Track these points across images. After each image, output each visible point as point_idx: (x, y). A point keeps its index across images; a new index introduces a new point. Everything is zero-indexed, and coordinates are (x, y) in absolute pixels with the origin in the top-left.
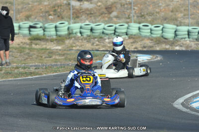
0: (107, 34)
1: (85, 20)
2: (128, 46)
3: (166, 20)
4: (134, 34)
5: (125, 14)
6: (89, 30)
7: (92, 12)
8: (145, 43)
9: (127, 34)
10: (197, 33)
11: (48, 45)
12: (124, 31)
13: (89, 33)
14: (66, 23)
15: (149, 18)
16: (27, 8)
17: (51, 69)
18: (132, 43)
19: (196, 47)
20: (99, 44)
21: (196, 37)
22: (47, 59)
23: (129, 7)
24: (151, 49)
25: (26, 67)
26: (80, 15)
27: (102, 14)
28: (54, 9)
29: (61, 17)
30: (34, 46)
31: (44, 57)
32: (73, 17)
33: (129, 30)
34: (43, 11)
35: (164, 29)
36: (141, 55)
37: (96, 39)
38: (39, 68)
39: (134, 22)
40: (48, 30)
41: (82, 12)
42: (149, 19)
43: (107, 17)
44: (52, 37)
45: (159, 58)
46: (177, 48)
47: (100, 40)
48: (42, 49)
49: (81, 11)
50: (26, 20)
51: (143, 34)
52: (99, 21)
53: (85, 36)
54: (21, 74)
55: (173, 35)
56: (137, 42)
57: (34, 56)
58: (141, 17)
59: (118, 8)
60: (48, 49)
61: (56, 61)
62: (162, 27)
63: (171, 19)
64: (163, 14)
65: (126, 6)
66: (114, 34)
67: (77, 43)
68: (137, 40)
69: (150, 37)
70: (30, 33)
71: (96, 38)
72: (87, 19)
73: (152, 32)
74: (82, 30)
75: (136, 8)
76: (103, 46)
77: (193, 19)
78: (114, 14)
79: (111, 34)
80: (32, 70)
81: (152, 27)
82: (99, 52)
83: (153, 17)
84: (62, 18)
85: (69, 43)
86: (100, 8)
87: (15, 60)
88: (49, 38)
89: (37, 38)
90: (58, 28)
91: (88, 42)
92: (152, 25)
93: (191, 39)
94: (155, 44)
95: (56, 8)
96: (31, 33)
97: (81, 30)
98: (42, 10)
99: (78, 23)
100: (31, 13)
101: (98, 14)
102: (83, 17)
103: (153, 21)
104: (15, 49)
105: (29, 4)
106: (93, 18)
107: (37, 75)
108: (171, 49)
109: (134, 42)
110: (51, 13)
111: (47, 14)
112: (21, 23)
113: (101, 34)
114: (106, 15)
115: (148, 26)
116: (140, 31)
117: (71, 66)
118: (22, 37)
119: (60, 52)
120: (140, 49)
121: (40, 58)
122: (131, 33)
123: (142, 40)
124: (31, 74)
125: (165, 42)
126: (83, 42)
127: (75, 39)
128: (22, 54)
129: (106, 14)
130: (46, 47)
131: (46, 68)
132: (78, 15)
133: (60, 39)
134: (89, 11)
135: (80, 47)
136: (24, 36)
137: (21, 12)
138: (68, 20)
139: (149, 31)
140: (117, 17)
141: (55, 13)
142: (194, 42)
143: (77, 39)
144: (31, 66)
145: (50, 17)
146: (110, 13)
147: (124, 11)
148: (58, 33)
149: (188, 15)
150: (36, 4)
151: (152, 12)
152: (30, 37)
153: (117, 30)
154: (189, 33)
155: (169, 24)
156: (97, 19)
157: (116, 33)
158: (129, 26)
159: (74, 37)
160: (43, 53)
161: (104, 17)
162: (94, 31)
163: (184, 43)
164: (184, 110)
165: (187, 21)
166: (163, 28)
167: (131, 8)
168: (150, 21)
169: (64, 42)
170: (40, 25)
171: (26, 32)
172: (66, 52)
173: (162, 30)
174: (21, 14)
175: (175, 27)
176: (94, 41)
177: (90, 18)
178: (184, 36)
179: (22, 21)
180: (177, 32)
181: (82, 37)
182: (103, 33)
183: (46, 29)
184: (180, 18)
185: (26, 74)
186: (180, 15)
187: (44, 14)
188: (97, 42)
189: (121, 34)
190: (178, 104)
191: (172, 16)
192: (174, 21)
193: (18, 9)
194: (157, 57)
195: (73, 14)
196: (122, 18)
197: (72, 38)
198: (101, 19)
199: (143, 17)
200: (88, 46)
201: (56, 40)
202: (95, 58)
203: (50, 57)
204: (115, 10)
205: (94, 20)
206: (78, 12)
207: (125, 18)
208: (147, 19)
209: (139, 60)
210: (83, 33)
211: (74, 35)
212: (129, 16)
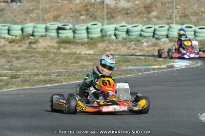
0: (145, 37)
1: (121, 21)
4: (175, 36)
5: (166, 14)
7: (129, 12)
9: (167, 36)
11: (79, 49)
12: (165, 33)
13: (124, 35)
14: (100, 24)
15: (194, 19)
16: (56, 7)
17: (74, 76)
20: (136, 47)
22: (73, 64)
23: (171, 6)
25: (46, 73)
26: (115, 15)
27: (140, 14)
28: (86, 8)
29: (93, 17)
30: (62, 49)
31: (70, 62)
32: (106, 18)
33: (169, 32)
34: (73, 11)
37: (133, 43)
38: (61, 76)
39: (176, 23)
40: (79, 32)
41: (118, 11)
42: (194, 20)
43: (145, 17)
45: (200, 63)
47: (137, 43)
48: (69, 54)
49: (117, 11)
50: (54, 21)
52: (136, 22)
53: (120, 38)
57: (59, 62)
58: (184, 18)
59: (158, 7)
61: (83, 66)
65: (167, 5)
66: (153, 36)
67: (111, 47)
69: (194, 40)
70: (58, 36)
71: (132, 41)
72: (124, 20)
73: (196, 34)
75: (178, 7)
76: (141, 50)
78: (154, 13)
79: (149, 37)
80: (53, 77)
81: (197, 29)
83: (198, 17)
84: (95, 19)
85: (102, 47)
86: (137, 7)
87: (38, 66)
88: (80, 41)
89: (67, 41)
90: (89, 30)
91: (124, 45)
92: (196, 26)
95: (89, 7)
97: (116, 32)
98: (73, 9)
99: (113, 24)
100: (60, 13)
101: (135, 14)
102: (119, 17)
103: (198, 22)
104: (39, 54)
105: (58, 3)
106: (130, 18)
110: (83, 13)
111: (78, 14)
112: (48, 25)
113: (139, 37)
114: (145, 15)
115: (191, 27)
118: (49, 40)
119: (89, 57)
121: (66, 64)
122: (172, 36)
126: (118, 46)
127: (109, 42)
128: (46, 59)
130: (76, 51)
131: (69, 75)
132: (113, 15)
133: (92, 42)
134: (125, 10)
135: (114, 51)
136: (52, 38)
137: (49, 12)
138: (102, 20)
139: (193, 33)
140: (157, 17)
141: (87, 13)
143: (110, 42)
145: (82, 17)
146: (149, 13)
147: (165, 11)
148: (89, 35)
150: (66, 2)
151: (197, 11)
152: (58, 40)
153: (156, 32)
156: (135, 20)
157: (156, 36)
158: (170, 27)
159: (108, 40)
160: (69, 58)
161: (142, 18)
162: (130, 33)
167: (173, 7)
168: (195, 22)
169: (96, 46)
170: (70, 26)
171: (54, 34)
172: (95, 57)
174: (49, 14)
176: (130, 45)
177: (127, 19)
179: (51, 22)
181: (117, 40)
182: (141, 35)
183: (76, 31)
187: (75, 14)
188: (134, 46)
189: (160, 37)
193: (46, 8)
194: (198, 62)
195: (107, 14)
196: (163, 19)
197: (105, 41)
198: (139, 19)
199: (187, 17)
200: (124, 50)
201: (87, 43)
202: (127, 64)
203: (77, 63)
204: (155, 9)
205: (130, 21)
206: (113, 11)
207: (165, 18)
208: (191, 20)
209: (176, 66)
210: (118, 35)
211: (108, 38)
212: (170, 16)
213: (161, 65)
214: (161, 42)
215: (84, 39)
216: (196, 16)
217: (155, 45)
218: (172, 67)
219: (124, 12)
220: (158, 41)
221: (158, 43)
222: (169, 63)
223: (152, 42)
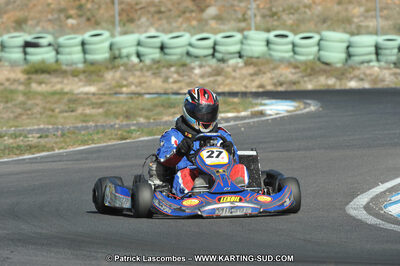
0: (197, 57)
1: (148, 27)
2: (244, 83)
3: (326, 21)
4: (256, 55)
5: (235, 11)
6: (156, 48)
7: (163, 9)
8: (281, 75)
9: (240, 55)
10: (396, 51)
11: (67, 84)
12: (236, 48)
13: (156, 54)
14: (106, 34)
15: (289, 20)
17: (73, 136)
18: (251, 75)
19: (395, 80)
20: (180, 78)
21: (394, 58)
22: (66, 114)
24: (294, 88)
25: (18, 133)
26: (136, 17)
27: (184, 12)
28: (77, 3)
29: (92, 21)
30: (34, 86)
31: (57, 110)
32: (120, 21)
33: (244, 47)
34: (53, 10)
35: (322, 42)
36: (273, 101)
37: (173, 69)
38: (47, 136)
39: (257, 29)
40: (67, 50)
41: (141, 8)
42: (290, 22)
43: (194, 18)
44: (74, 66)
45: (313, 107)
46: (353, 84)
47: (181, 70)
48: (54, 93)
49: (138, 7)
50: (16, 30)
51: (277, 55)
52: (178, 29)
53: (148, 61)
54: (10, 150)
55: (343, 56)
56: (264, 73)
57: (37, 110)
58: (271, 19)
60: (67, 93)
61: (85, 118)
62: (317, 38)
63: (338, 21)
64: (319, 8)
66: (213, 55)
67: (131, 79)
68: (262, 68)
69: (292, 60)
70: (25, 59)
71: (171, 66)
72: (152, 24)
74: (142, 50)
76: (189, 84)
77: (386, 18)
78: (212, 11)
79: (205, 56)
80: (33, 139)
81: (297, 39)
82: (179, 97)
83: (296, 16)
84: (97, 24)
85: (113, 79)
88: (68, 68)
89: (43, 70)
90: (87, 47)
91: (156, 74)
92: (296, 33)
93: (382, 64)
94: (303, 77)
95: (83, 1)
96: (28, 57)
97: (140, 48)
98: (52, 6)
99: (132, 32)
100: (26, 14)
101: (175, 12)
102: (143, 20)
103: (298, 26)
106: (164, 21)
107: (43, 151)
108: (338, 87)
109: (255, 74)
110: (72, 12)
111: (62, 16)
112: (5, 37)
113: (185, 58)
114: (194, 15)
115: (286, 36)
116: (269, 49)
117: (119, 129)
118: (8, 68)
119: (94, 100)
120: (270, 88)
121: (50, 113)
122: (250, 54)
123: (275, 68)
124: (30, 148)
125: (325, 72)
126: (144, 76)
127: (126, 70)
128: (9, 105)
129: (192, 11)
130: (62, 89)
131: (63, 135)
132: (131, 15)
133: (92, 71)
134: (155, 6)
135: (136, 86)
136: (13, 64)
137: (5, 12)
138: (110, 27)
139: (290, 47)
140: (218, 18)
141: (80, 13)
142: (389, 69)
143: (130, 69)
144: (30, 132)
145: (71, 21)
146: (202, 10)
147: (232, 6)
148: (89, 57)
149: (375, 10)
151: (296, 5)
152: (25, 67)
153: (217, 47)
154: (378, 49)
155: (334, 30)
156: (174, 24)
157: (217, 54)
158: (245, 38)
159: (125, 65)
160: (56, 103)
161: (188, 20)
162: (166, 51)
163: (368, 72)
164: (371, 220)
165: (372, 24)
166: (321, 40)
168: (292, 26)
169: (102, 76)
170: (48, 39)
171: (17, 55)
172: (105, 98)
173: (319, 44)
175: (345, 36)
176: (170, 75)
177: (159, 22)
178: (367, 58)
179: (9, 32)
180: (351, 49)
181: (141, 64)
182: (188, 54)
183: (61, 49)
184: (358, 17)
185: (20, 149)
186: (357, 10)
187: (56, 16)
188: (175, 76)
189: (226, 57)
190: (357, 207)
191: (338, 13)
192: (344, 23)
194: (309, 105)
195: (120, 15)
196: (229, 21)
197: (118, 67)
198: (182, 24)
199: (276, 17)
200: (157, 84)
201: (84, 72)
202: (173, 110)
203: (72, 111)
204: (213, 2)
205: (166, 26)
206: (132, 8)
207: (235, 20)
208: (285, 21)
209: (269, 112)
210: (143, 55)
211: (125, 60)
212: (244, 15)
213: (238, 112)
214: (228, 66)
215: (76, 63)
216: (293, 14)
217: (218, 72)
218: (262, 114)
219: (152, 9)
220: (222, 65)
221: (222, 69)
222: (253, 107)
223: (210, 66)
